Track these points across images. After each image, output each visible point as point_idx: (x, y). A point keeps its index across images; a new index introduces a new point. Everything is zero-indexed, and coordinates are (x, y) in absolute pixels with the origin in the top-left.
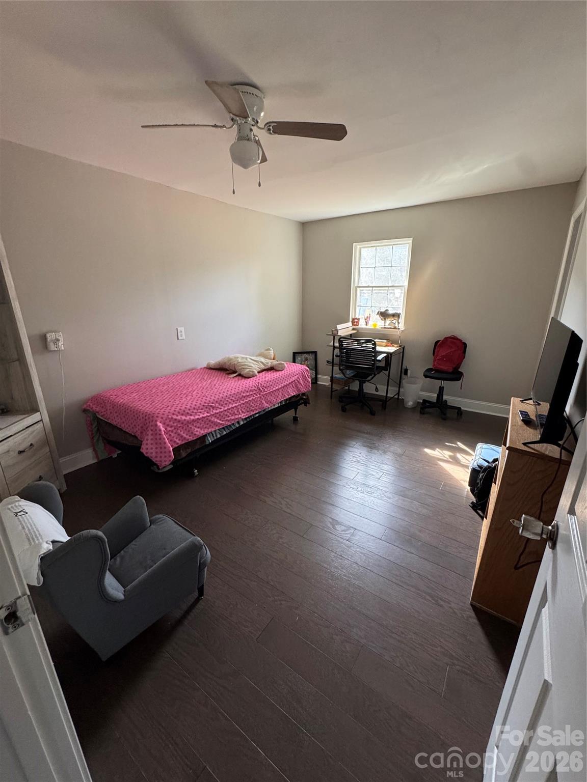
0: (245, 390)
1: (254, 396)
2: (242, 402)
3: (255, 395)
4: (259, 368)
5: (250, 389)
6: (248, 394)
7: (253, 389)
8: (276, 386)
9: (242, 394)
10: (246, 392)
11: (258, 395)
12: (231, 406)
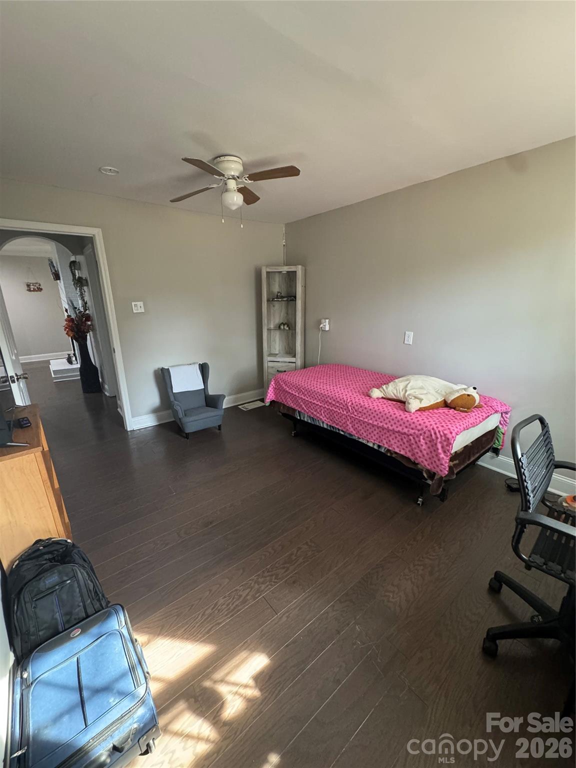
0: (333, 397)
1: (339, 410)
2: (326, 406)
3: (341, 410)
4: (395, 396)
5: (339, 400)
6: (334, 403)
7: (341, 402)
8: (371, 419)
9: (329, 399)
10: (332, 400)
11: (345, 413)
12: (315, 402)
